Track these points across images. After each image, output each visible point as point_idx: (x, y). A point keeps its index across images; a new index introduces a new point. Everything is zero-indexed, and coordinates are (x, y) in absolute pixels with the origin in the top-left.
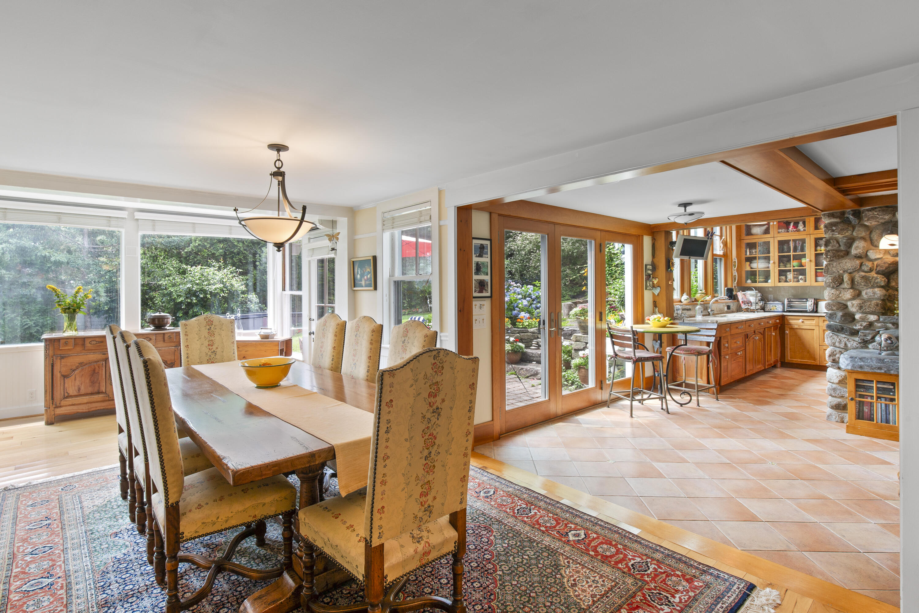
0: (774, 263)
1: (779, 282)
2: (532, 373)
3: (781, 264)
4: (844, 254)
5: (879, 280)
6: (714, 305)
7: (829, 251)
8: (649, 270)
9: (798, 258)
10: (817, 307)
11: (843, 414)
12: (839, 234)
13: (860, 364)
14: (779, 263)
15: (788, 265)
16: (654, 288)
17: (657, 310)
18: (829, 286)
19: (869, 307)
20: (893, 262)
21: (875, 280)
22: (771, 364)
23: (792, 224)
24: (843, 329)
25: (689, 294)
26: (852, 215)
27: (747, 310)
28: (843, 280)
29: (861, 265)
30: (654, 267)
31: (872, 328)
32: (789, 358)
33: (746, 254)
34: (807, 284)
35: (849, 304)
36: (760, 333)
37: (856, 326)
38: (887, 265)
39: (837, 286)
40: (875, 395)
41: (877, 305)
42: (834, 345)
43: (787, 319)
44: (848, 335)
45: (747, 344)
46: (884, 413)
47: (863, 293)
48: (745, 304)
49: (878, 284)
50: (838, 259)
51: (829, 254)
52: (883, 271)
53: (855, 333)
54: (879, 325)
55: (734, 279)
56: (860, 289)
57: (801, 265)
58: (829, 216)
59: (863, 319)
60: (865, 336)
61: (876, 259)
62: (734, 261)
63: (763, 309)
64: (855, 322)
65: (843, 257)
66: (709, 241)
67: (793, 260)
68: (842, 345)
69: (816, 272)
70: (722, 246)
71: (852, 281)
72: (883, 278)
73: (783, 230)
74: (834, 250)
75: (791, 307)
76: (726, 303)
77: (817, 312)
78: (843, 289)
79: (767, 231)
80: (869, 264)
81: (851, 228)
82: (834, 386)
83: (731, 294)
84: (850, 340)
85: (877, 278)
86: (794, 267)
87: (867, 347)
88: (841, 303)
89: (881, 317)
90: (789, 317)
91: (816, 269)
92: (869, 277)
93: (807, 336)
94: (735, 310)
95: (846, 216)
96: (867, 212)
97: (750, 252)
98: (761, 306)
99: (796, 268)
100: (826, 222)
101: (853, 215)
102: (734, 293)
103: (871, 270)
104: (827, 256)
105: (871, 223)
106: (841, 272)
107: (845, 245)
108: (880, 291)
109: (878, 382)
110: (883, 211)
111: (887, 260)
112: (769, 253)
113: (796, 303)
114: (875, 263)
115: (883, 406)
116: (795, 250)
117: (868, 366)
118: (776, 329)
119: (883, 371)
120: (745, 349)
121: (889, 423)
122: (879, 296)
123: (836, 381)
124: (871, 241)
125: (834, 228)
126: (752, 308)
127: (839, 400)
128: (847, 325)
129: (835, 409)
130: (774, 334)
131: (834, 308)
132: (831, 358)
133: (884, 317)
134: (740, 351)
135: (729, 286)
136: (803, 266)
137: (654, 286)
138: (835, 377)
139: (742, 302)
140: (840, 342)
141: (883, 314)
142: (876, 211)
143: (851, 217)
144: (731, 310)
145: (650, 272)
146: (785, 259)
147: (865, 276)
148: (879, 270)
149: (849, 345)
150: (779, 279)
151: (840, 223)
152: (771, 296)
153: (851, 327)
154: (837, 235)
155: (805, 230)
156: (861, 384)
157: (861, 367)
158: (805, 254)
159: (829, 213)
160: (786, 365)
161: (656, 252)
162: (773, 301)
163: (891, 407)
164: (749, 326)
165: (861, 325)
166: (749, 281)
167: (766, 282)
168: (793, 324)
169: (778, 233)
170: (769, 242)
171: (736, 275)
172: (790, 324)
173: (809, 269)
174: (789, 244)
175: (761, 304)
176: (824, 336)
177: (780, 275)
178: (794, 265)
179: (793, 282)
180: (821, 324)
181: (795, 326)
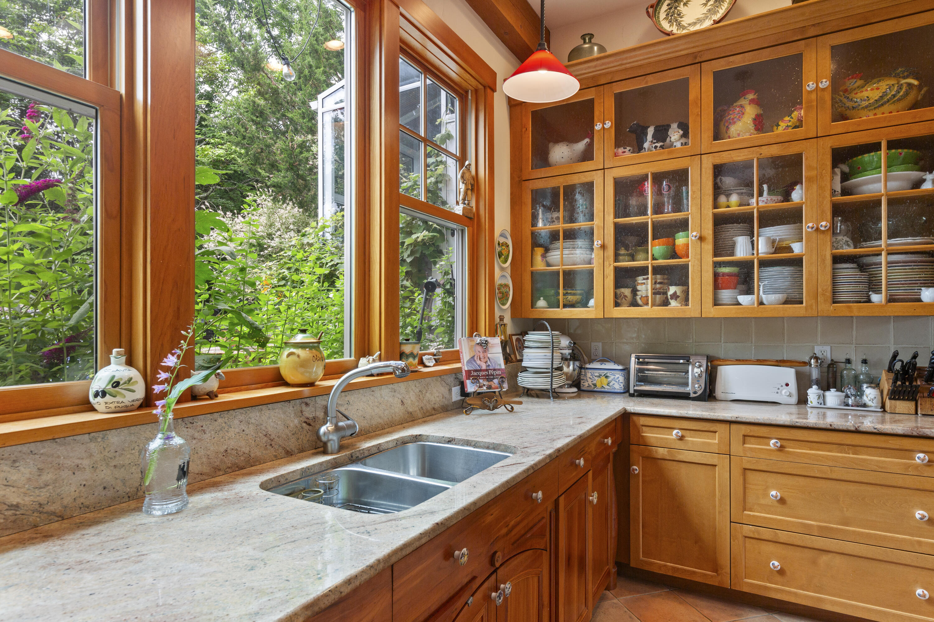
0: (604, 247)
1: (617, 304)
3: (622, 251)
9: (667, 230)
10: (713, 381)
14: (616, 249)
15: (641, 256)
23: (651, 131)
32: (640, 557)
33: (535, 224)
34: (691, 310)
43: (635, 426)
57: (674, 255)
62: (500, 239)
63: (577, 385)
67: (654, 238)
69: (716, 276)
70: (462, 187)
73: (628, 148)
75: (643, 379)
86: (654, 258)
90: (643, 421)
91: (717, 265)
93: (692, 485)
97: (544, 218)
98: (569, 377)
99: (661, 262)
112: (591, 217)
113: (658, 369)
116: (658, 209)
126: (540, 384)
136: (679, 256)
146: (632, 240)
150: (616, 296)
152: (597, 347)
158: (685, 220)
162: (602, 361)
166: (540, 303)
167: (584, 304)
168: (653, 442)
169: (616, 155)
170: (592, 183)
171: (506, 286)
172: (645, 444)
173: (697, 263)
174: (642, 194)
175: (570, 368)
176: (745, 488)
177: (618, 285)
178: (656, 255)
179: (653, 305)
180: (736, 448)
181: (661, 450)
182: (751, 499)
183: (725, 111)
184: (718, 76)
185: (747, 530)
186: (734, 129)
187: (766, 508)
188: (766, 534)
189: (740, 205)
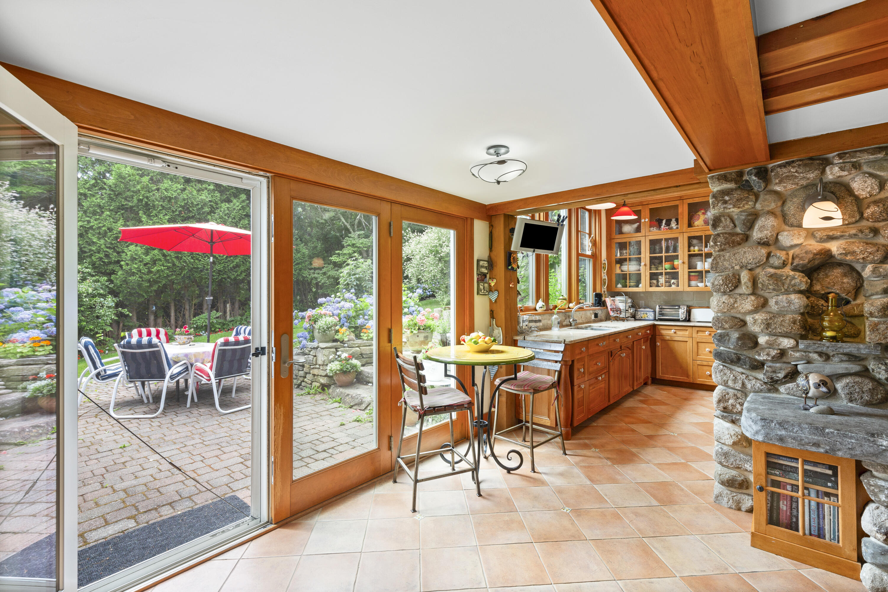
0: (645, 265)
1: (651, 286)
2: (357, 401)
3: (653, 266)
4: (742, 239)
5: (797, 281)
6: (578, 313)
7: (718, 235)
8: (482, 267)
9: (671, 259)
10: (689, 315)
11: (739, 496)
12: (734, 207)
13: (779, 433)
14: (650, 265)
15: (660, 268)
16: (491, 293)
17: (494, 322)
18: (718, 291)
19: (781, 325)
20: (821, 250)
21: (791, 280)
22: (641, 383)
23: (664, 222)
24: (739, 359)
25: (546, 301)
26: (755, 176)
27: (617, 319)
28: (739, 281)
29: (769, 255)
30: (491, 264)
31: (784, 359)
32: (660, 374)
33: (616, 256)
34: (680, 289)
35: (749, 319)
36: (628, 347)
37: (759, 355)
38: (811, 256)
39: (731, 291)
40: (800, 483)
41: (794, 322)
42: (725, 384)
43: (658, 329)
44: (747, 369)
45: (611, 363)
46: (814, 516)
47: (772, 302)
48: (613, 311)
49: (796, 288)
50: (733, 247)
51: (719, 239)
52: (804, 266)
53: (758, 366)
54: (797, 354)
55: (603, 283)
56: (766, 295)
57: (673, 268)
58: (719, 179)
59: (770, 345)
60: (774, 372)
61: (792, 247)
62: (603, 262)
63: (634, 317)
64: (757, 349)
65: (739, 244)
66: (559, 227)
67: (665, 262)
68: (738, 386)
69: (689, 276)
70: (591, 245)
71: (754, 282)
72: (803, 277)
73: (655, 228)
74: (726, 233)
75: (662, 315)
76: (593, 310)
77: (689, 320)
78: (740, 295)
79: (638, 230)
80: (782, 255)
81: (752, 197)
82: (725, 448)
83: (599, 301)
84: (751, 378)
85: (793, 278)
86: (666, 269)
87: (777, 391)
88: (736, 318)
89: (800, 341)
90: (661, 327)
91: (689, 272)
92: (782, 276)
93: (679, 348)
94: (603, 318)
95: (744, 178)
96: (779, 169)
97: (621, 253)
98: (631, 314)
99: (668, 271)
100: (715, 190)
101: (757, 175)
102: (603, 299)
103: (784, 264)
104: (715, 243)
105: (785, 187)
106: (737, 267)
107: (744, 224)
108: (800, 298)
109: (805, 462)
110: (805, 165)
111: (811, 248)
112: (640, 253)
113: (667, 311)
114: (791, 253)
115: (813, 504)
116: (667, 251)
117: (794, 439)
118: (647, 341)
119: (822, 450)
120: (609, 371)
121: (824, 537)
122: (797, 306)
123: (730, 442)
124: (784, 217)
125: (727, 198)
126: (621, 316)
127: (734, 473)
128: (745, 353)
129: (728, 486)
130: (644, 347)
131: (727, 326)
132: (722, 405)
133: (805, 342)
134: (601, 376)
135: (598, 291)
136: (675, 269)
137: (491, 290)
138: (728, 436)
139: (611, 309)
140: (735, 380)
141: (803, 337)
142: (794, 167)
143: (754, 178)
144: (599, 317)
145: (484, 271)
146: (657, 261)
147: (776, 274)
148: (798, 265)
149: (749, 386)
150: (650, 283)
151: (736, 189)
152: (642, 303)
153: (751, 356)
154: (734, 211)
155: (677, 228)
156: (776, 461)
157: (781, 439)
158: (678, 256)
159: (719, 175)
160: (656, 381)
161: (494, 243)
162: (644, 308)
163: (826, 506)
164: (615, 341)
165: (768, 354)
166: (619, 286)
167: (637, 286)
168: (665, 334)
169: (650, 231)
170: (640, 241)
171: (605, 279)
172: (662, 335)
173: (682, 271)
174: (661, 244)
175: (631, 311)
176: (698, 349)
177: (651, 279)
178: (666, 268)
179: (665, 286)
180: (695, 335)
181: (667, 337)
182: (700, 352)
183: (693, 215)
184: (689, 205)
185: (699, 362)
186: (696, 223)
187: (704, 355)
188: (705, 363)
189: (699, 251)
